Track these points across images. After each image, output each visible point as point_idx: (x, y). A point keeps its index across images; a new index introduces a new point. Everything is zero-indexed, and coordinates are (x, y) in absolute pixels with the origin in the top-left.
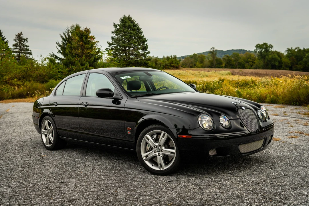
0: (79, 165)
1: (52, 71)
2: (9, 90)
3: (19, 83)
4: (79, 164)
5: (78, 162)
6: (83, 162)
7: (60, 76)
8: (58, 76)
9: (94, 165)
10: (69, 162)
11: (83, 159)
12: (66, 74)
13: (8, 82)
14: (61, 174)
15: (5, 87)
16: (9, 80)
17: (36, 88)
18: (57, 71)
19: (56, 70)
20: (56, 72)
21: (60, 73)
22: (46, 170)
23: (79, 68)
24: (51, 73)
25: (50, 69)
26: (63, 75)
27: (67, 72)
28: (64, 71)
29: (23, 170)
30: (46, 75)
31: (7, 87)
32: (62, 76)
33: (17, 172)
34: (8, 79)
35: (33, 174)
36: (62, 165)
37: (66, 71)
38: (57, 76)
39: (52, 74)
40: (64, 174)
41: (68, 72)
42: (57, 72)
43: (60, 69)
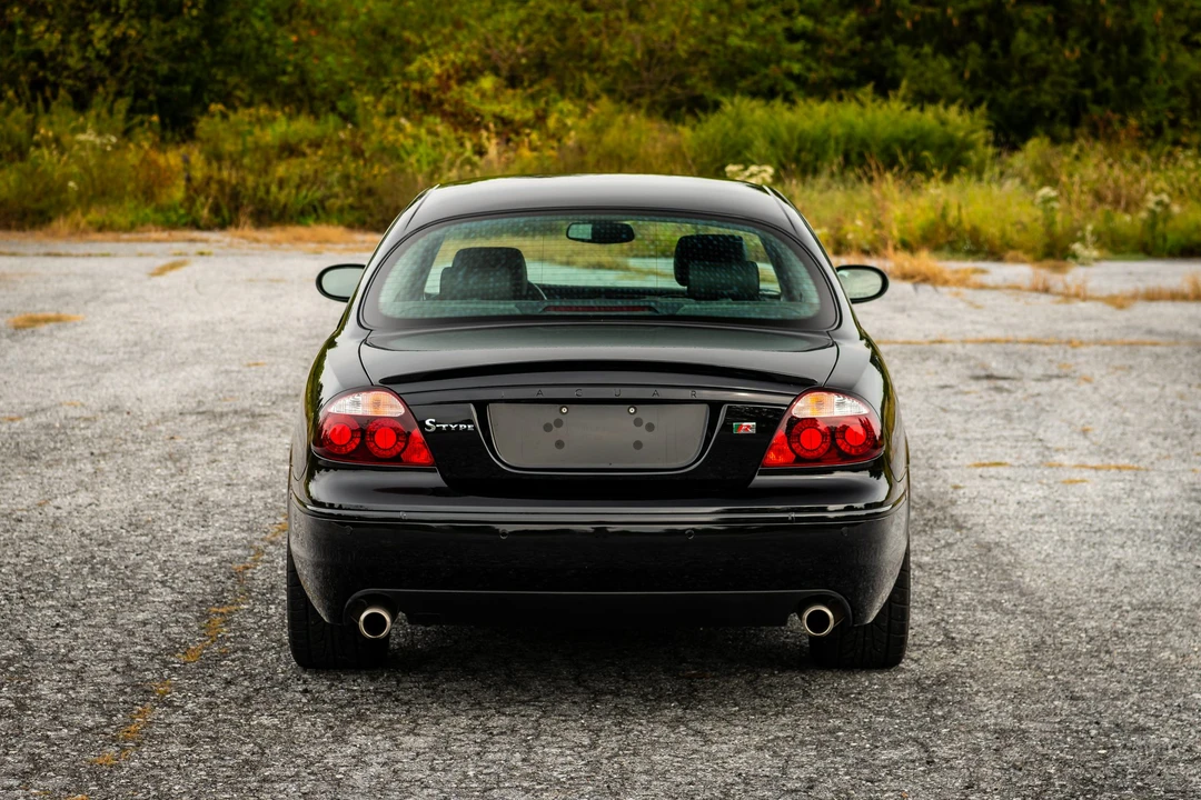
0: (895, 754)
1: (740, 31)
2: (442, 155)
3: (514, 107)
4: (896, 744)
5: (889, 734)
6: (915, 740)
7: (796, 68)
8: (785, 64)
9: (980, 763)
10: (840, 729)
11: (916, 719)
12: (844, 52)
13: (441, 103)
14: (796, 791)
15: (417, 138)
16: (444, 82)
17: (625, 156)
18: (778, 27)
19: (770, 19)
20: (774, 34)
21: (798, 47)
22: (711, 757)
23: (944, 11)
24: (734, 41)
25: (732, 14)
26: (818, 60)
27: (850, 37)
28: (827, 31)
29: (593, 746)
30: (697, 55)
31: (431, 132)
32: (809, 69)
33: (562, 754)
34: (439, 77)
35: (646, 772)
36: (802, 743)
37: (847, 28)
38: (778, 62)
39: (740, 50)
40: (812, 793)
41: (858, 39)
42: (781, 37)
43: (803, 12)
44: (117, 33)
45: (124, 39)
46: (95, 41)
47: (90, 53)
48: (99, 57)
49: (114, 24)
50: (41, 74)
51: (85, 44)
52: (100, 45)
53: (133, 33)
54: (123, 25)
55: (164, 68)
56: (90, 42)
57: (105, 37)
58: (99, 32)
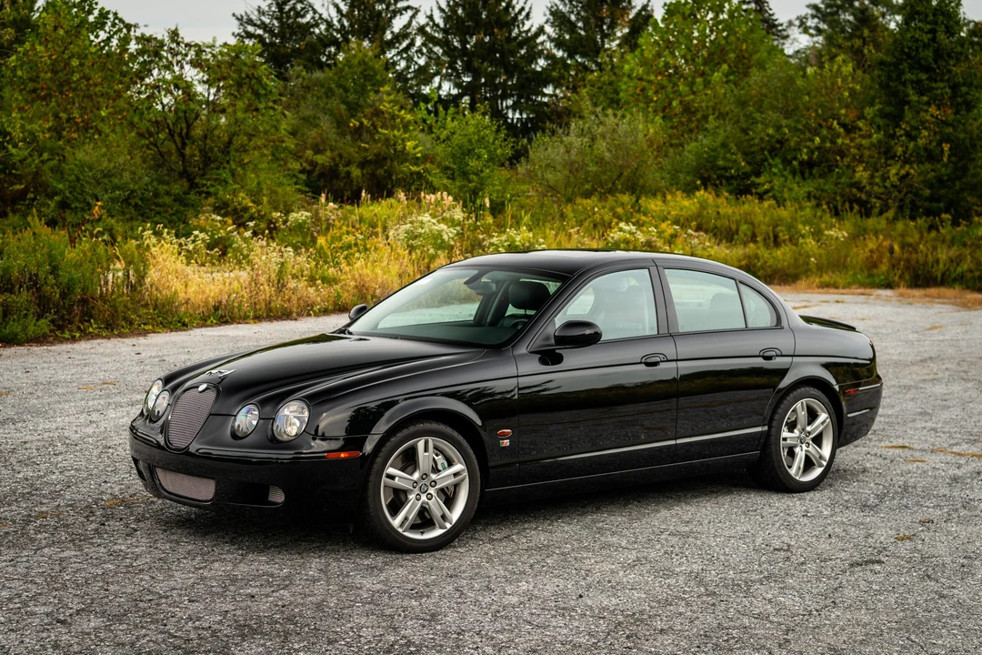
44: (903, 172)
45: (908, 174)
46: (891, 176)
47: (888, 184)
48: (892, 186)
49: (902, 167)
50: (858, 196)
51: (885, 178)
52: (894, 179)
53: (912, 171)
54: (907, 167)
55: (927, 192)
56: (889, 178)
57: (897, 174)
58: (893, 171)
